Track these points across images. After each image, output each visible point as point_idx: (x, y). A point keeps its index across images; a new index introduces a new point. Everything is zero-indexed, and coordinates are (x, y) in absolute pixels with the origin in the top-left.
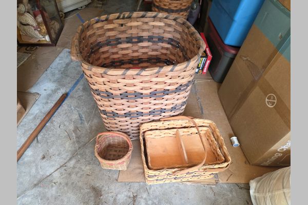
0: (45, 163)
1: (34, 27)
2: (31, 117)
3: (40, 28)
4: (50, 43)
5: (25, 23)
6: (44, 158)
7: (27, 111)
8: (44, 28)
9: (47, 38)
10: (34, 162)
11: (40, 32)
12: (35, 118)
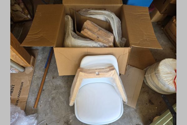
0: (55, 80)
1: (21, 11)
2: (39, 61)
3: (24, 11)
4: (31, 19)
5: (15, 10)
6: (53, 78)
7: (36, 59)
8: (26, 11)
9: (29, 16)
10: (50, 80)
11: (24, 13)
12: (41, 61)
